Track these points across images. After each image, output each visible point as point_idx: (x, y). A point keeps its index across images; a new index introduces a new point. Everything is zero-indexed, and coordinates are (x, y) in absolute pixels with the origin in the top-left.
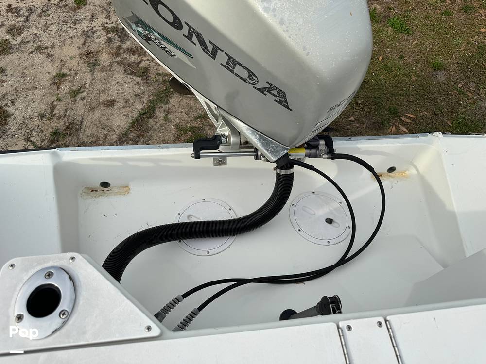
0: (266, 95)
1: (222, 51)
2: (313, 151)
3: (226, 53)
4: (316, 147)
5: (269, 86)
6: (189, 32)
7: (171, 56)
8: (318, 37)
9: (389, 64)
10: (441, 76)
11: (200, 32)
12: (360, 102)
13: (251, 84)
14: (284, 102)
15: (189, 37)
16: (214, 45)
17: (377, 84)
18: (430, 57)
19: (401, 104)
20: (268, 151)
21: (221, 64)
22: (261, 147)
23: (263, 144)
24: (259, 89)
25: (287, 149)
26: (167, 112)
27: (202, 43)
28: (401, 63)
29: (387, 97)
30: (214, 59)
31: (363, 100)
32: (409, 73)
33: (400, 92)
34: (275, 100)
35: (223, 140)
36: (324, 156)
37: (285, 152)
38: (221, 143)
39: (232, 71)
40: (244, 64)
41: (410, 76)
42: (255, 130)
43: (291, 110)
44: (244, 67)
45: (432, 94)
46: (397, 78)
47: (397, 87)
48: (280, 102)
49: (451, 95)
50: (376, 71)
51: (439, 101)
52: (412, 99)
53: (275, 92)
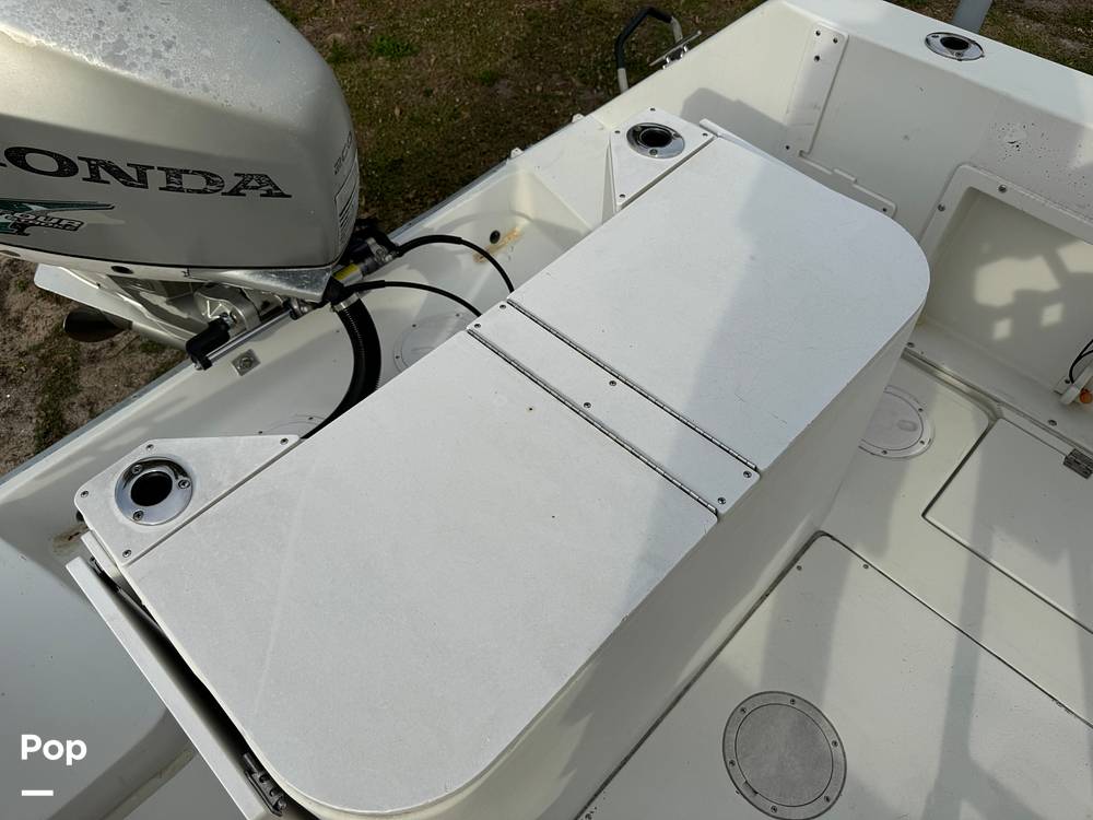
0: (244, 195)
1: (152, 168)
2: (368, 262)
3: (159, 168)
4: (368, 253)
5: (240, 179)
6: (90, 169)
7: (76, 229)
8: (259, 85)
9: (416, 114)
10: (504, 90)
11: (107, 159)
12: (411, 196)
13: (216, 191)
14: (274, 192)
15: (95, 177)
16: (135, 166)
17: (419, 154)
18: (470, 70)
19: (474, 163)
20: (302, 287)
21: (161, 189)
22: (289, 288)
23: (289, 282)
24: (231, 193)
25: (328, 270)
26: (88, 405)
27: (118, 173)
28: (433, 102)
29: (446, 166)
30: (147, 187)
31: (414, 191)
32: (455, 110)
33: (460, 147)
34: (262, 195)
35: (228, 320)
36: (387, 259)
37: (328, 275)
38: (228, 327)
39: (180, 190)
40: (191, 168)
41: (459, 113)
42: (264, 269)
43: (289, 196)
44: (194, 173)
45: (508, 122)
46: (441, 129)
47: (452, 142)
48: (269, 194)
49: (535, 108)
50: (403, 134)
51: (525, 128)
52: (485, 146)
53: (253, 183)
